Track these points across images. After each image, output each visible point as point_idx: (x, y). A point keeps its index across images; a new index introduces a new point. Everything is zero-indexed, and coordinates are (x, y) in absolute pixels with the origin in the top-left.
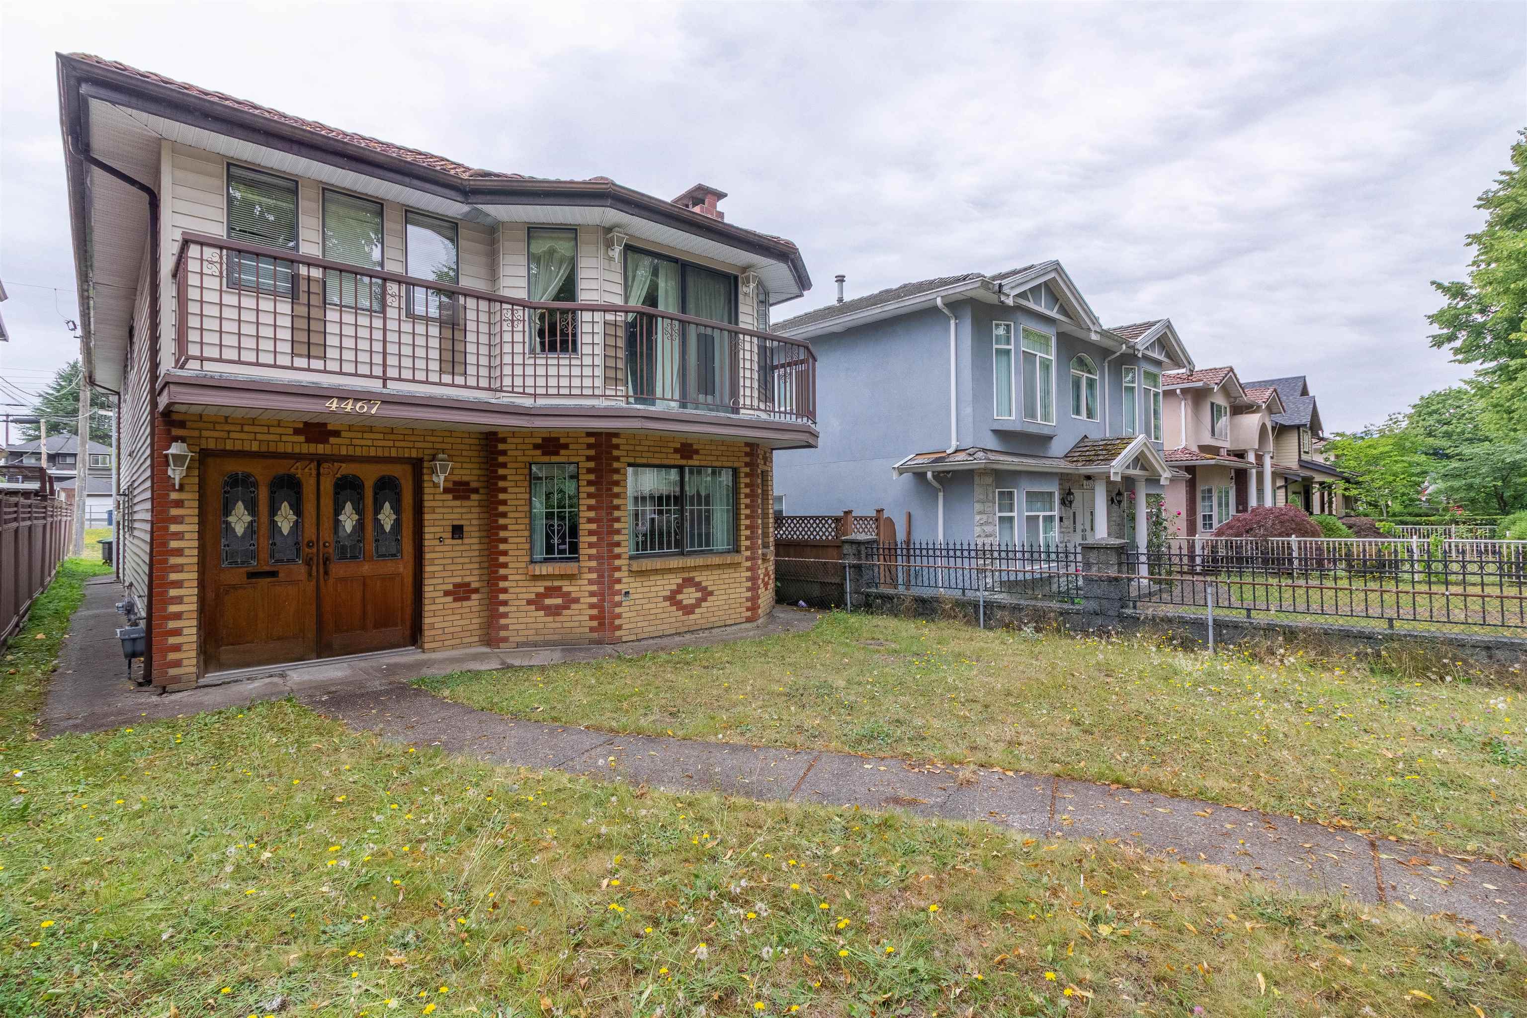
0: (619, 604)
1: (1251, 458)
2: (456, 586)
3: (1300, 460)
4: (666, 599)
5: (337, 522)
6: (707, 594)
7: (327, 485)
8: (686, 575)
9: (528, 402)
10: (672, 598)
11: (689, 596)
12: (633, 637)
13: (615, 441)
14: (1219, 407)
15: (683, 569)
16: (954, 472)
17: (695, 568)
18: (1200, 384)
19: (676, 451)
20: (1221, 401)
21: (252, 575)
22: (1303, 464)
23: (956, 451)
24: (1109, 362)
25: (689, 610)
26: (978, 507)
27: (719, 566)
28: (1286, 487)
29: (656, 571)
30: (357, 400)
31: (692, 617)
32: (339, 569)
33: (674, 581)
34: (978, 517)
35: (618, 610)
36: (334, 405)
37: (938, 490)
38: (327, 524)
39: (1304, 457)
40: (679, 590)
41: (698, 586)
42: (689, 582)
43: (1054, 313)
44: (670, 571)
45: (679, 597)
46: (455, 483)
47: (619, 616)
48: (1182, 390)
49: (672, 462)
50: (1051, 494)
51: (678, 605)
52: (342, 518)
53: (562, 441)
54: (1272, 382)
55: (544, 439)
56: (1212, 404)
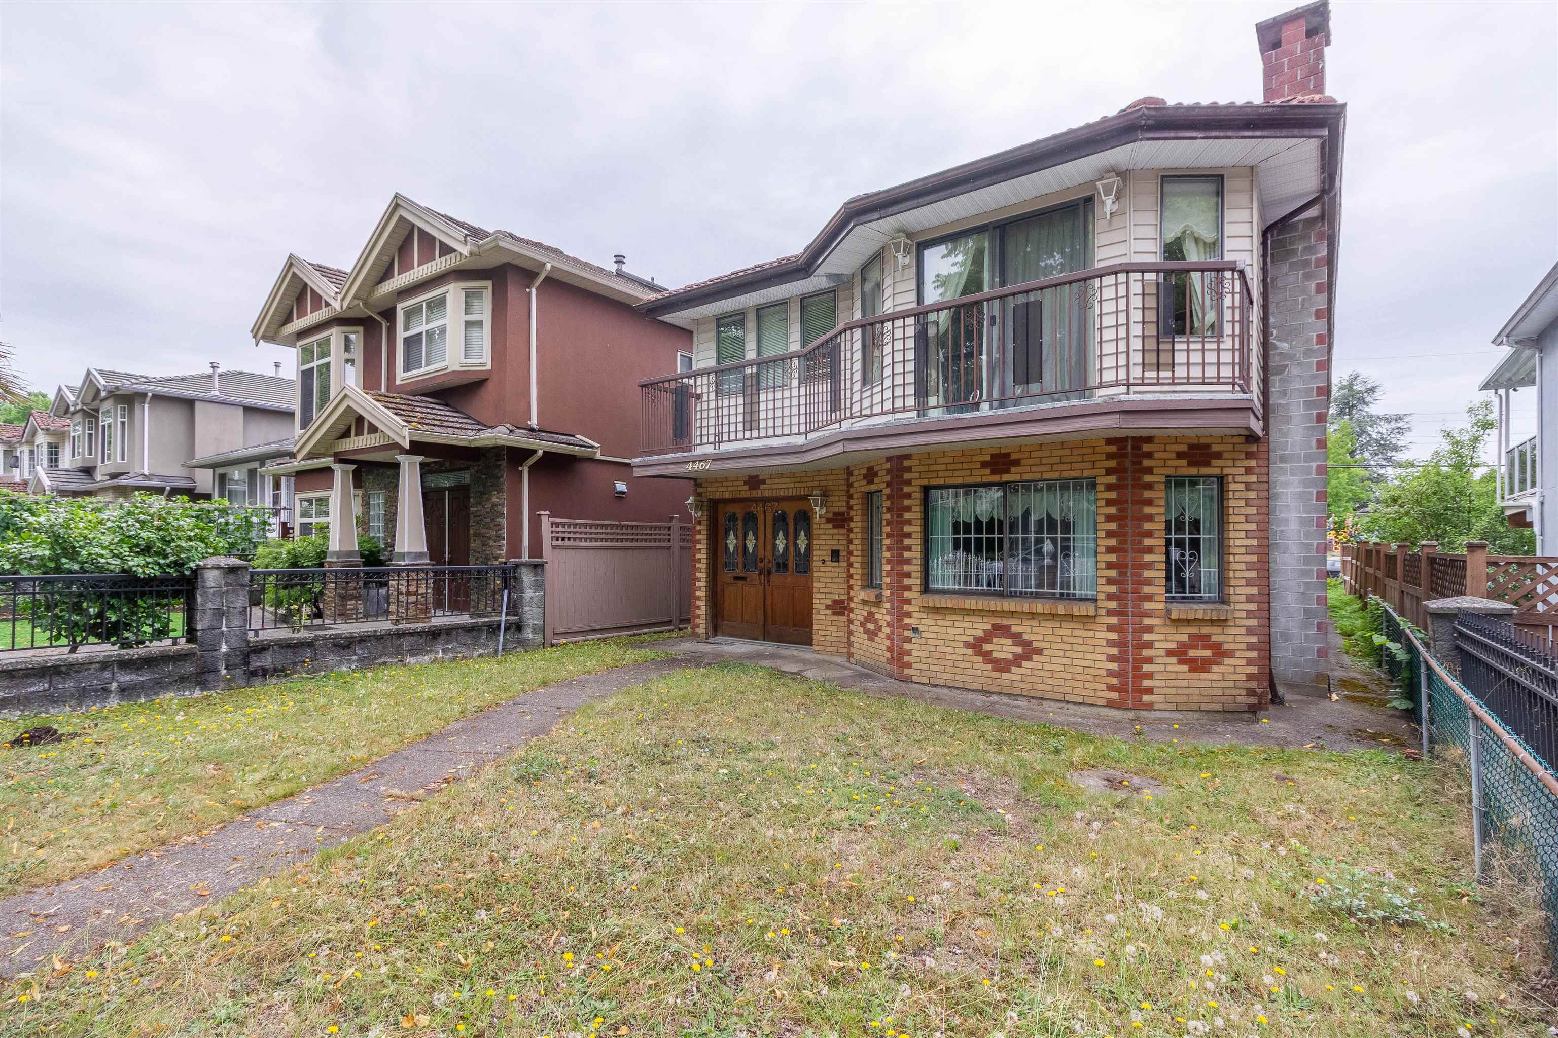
0: (910, 640)
2: (834, 601)
4: (967, 645)
5: (774, 546)
6: (1029, 651)
7: (769, 518)
8: (998, 621)
10: (976, 645)
11: (1003, 648)
12: (926, 681)
13: (906, 463)
15: (994, 613)
17: (1012, 614)
19: (984, 465)
21: (736, 578)
25: (1002, 666)
27: (1053, 616)
29: (954, 611)
31: (1005, 675)
33: (981, 626)
35: (907, 646)
36: (690, 467)
38: (769, 547)
40: (987, 637)
41: (1016, 638)
42: (1002, 630)
44: (974, 612)
45: (986, 647)
46: (835, 514)
47: (909, 653)
49: (978, 480)
51: (987, 657)
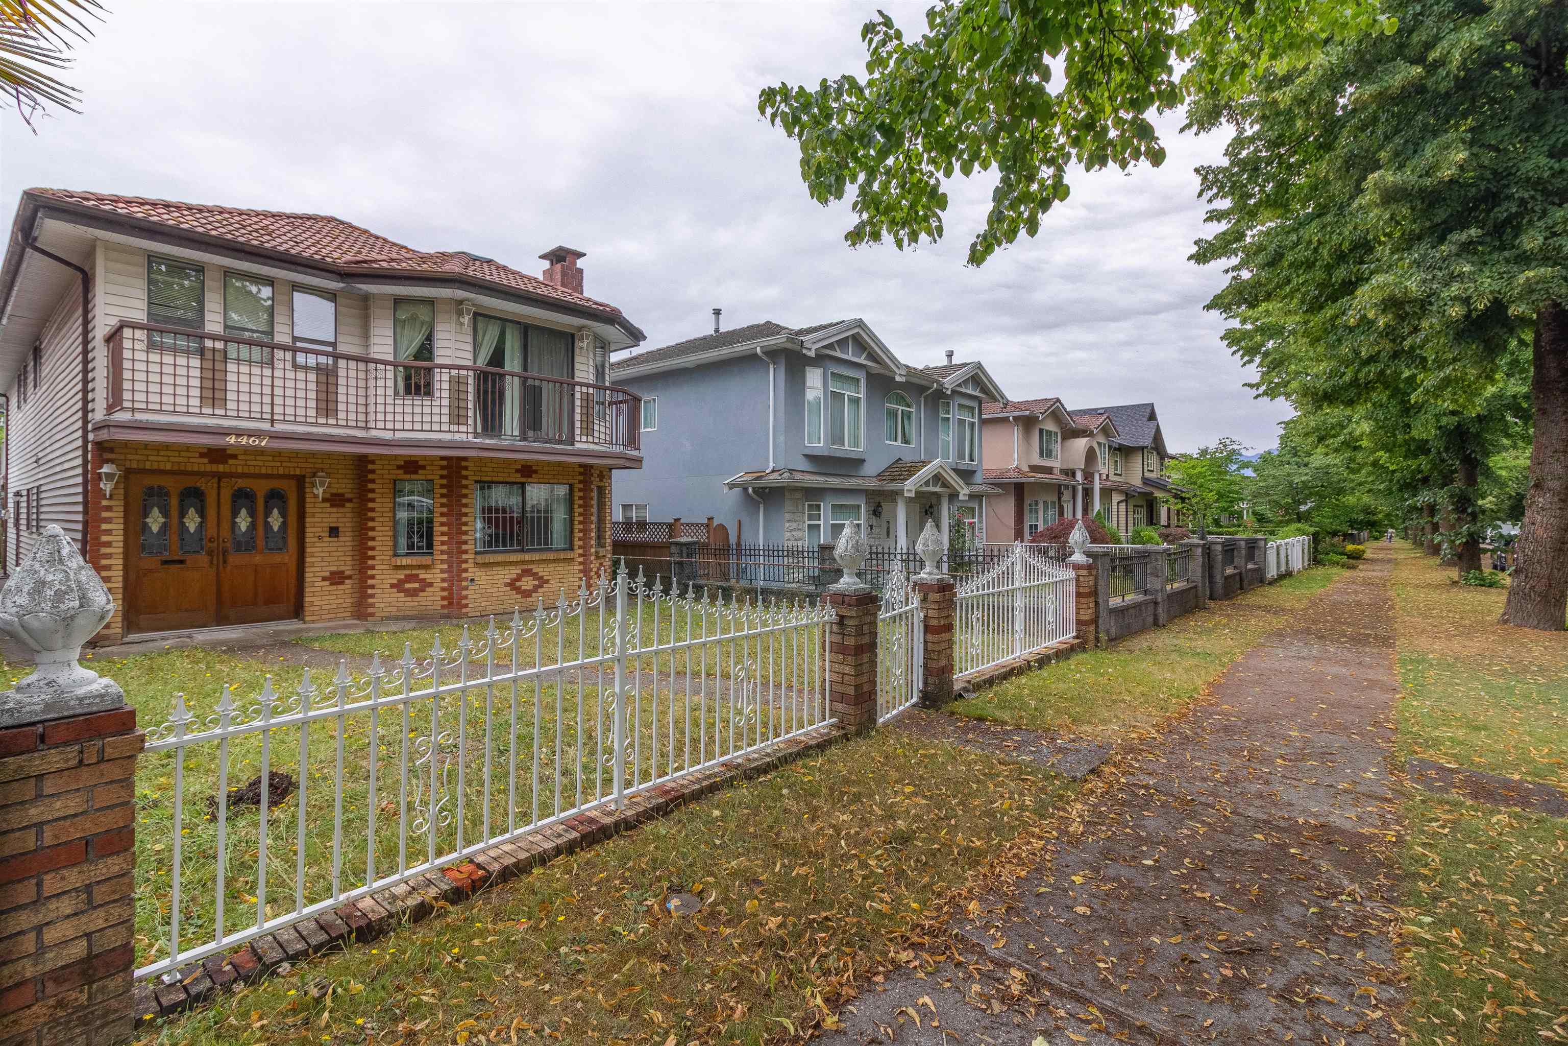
0: (466, 588)
1: (1079, 476)
2: (332, 573)
3: (1143, 478)
4: (506, 585)
5: (234, 524)
6: (542, 582)
7: (226, 495)
8: (525, 567)
9: (388, 435)
10: (512, 585)
11: (527, 583)
12: (478, 614)
13: (464, 464)
14: (1049, 433)
15: (523, 562)
16: (770, 488)
17: (532, 562)
18: (1027, 413)
19: (517, 471)
20: (1050, 426)
21: (165, 562)
22: (1146, 481)
23: (773, 471)
24: (926, 398)
25: (527, 594)
26: (787, 516)
27: (554, 561)
28: (1126, 501)
29: (498, 564)
30: (250, 436)
31: (529, 599)
32: (236, 559)
33: (515, 571)
34: (787, 525)
35: (464, 593)
36: (232, 440)
37: (759, 503)
38: (225, 525)
39: (1147, 474)
40: (519, 578)
41: (535, 575)
42: (527, 572)
43: (862, 360)
44: (511, 563)
45: (518, 584)
46: (332, 495)
47: (466, 597)
48: (1014, 418)
49: (513, 480)
50: (859, 506)
51: (518, 590)
52: (238, 520)
53: (420, 463)
54: (1106, 410)
55: (406, 462)
56: (1041, 431)
